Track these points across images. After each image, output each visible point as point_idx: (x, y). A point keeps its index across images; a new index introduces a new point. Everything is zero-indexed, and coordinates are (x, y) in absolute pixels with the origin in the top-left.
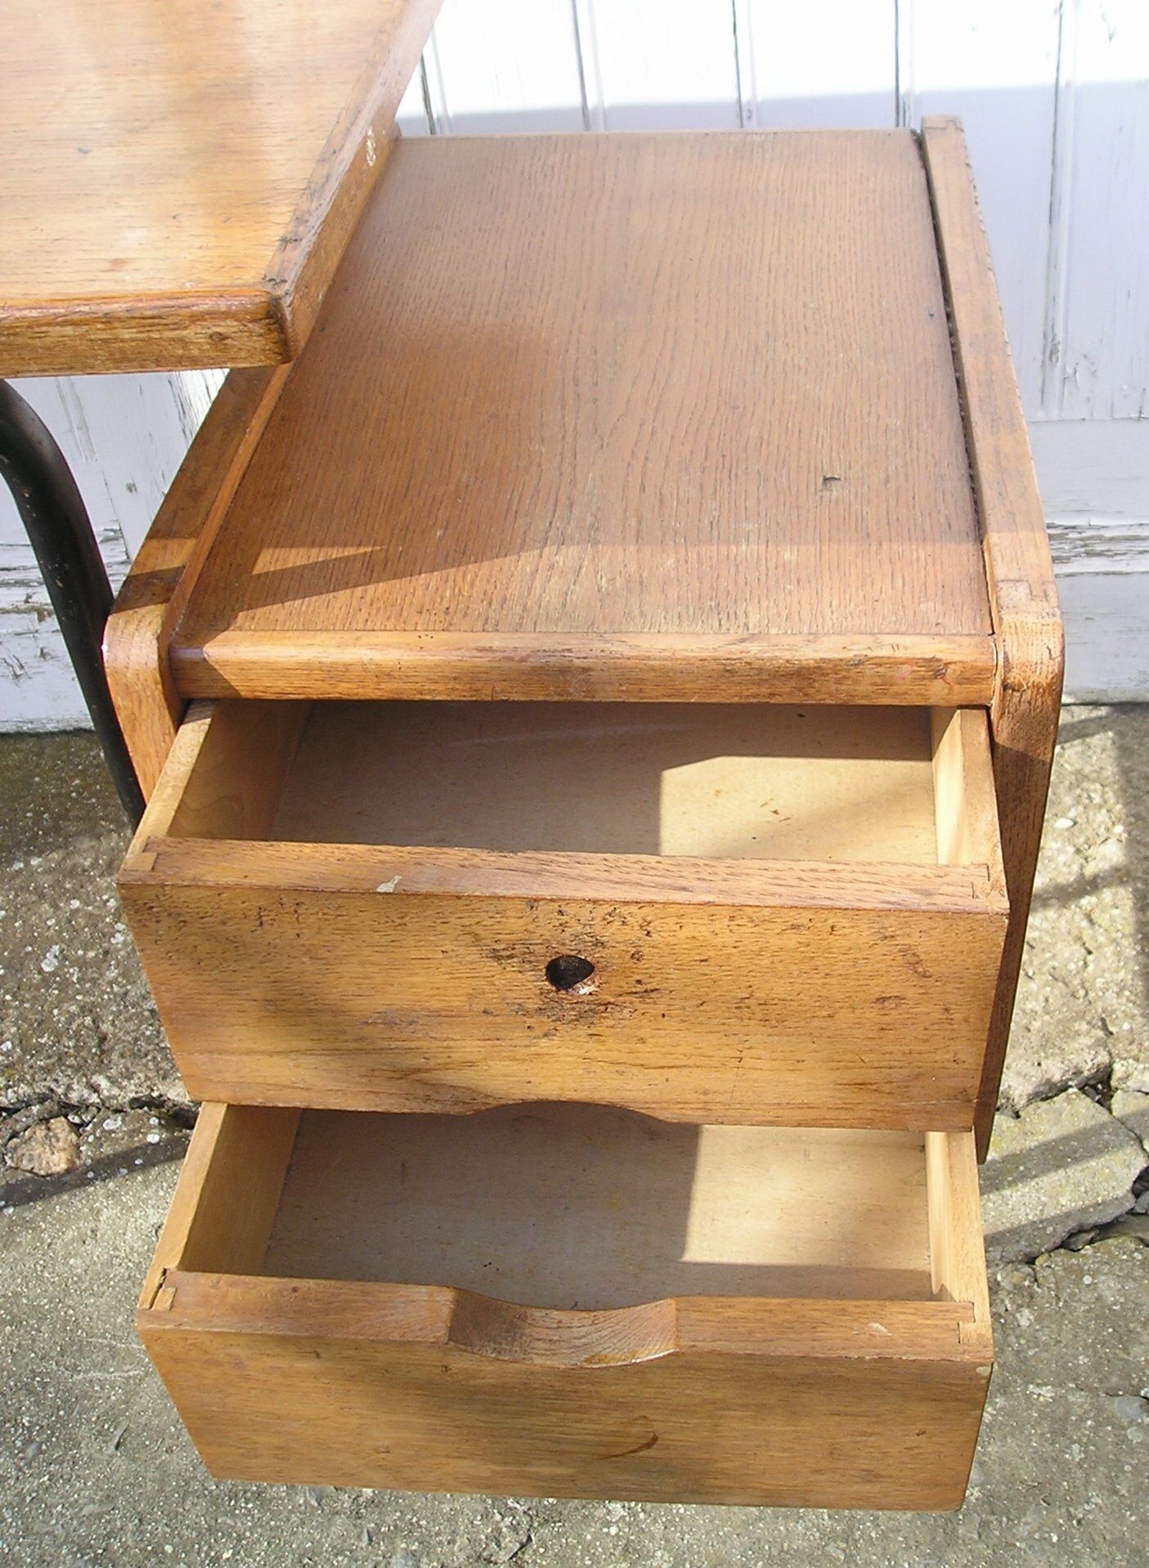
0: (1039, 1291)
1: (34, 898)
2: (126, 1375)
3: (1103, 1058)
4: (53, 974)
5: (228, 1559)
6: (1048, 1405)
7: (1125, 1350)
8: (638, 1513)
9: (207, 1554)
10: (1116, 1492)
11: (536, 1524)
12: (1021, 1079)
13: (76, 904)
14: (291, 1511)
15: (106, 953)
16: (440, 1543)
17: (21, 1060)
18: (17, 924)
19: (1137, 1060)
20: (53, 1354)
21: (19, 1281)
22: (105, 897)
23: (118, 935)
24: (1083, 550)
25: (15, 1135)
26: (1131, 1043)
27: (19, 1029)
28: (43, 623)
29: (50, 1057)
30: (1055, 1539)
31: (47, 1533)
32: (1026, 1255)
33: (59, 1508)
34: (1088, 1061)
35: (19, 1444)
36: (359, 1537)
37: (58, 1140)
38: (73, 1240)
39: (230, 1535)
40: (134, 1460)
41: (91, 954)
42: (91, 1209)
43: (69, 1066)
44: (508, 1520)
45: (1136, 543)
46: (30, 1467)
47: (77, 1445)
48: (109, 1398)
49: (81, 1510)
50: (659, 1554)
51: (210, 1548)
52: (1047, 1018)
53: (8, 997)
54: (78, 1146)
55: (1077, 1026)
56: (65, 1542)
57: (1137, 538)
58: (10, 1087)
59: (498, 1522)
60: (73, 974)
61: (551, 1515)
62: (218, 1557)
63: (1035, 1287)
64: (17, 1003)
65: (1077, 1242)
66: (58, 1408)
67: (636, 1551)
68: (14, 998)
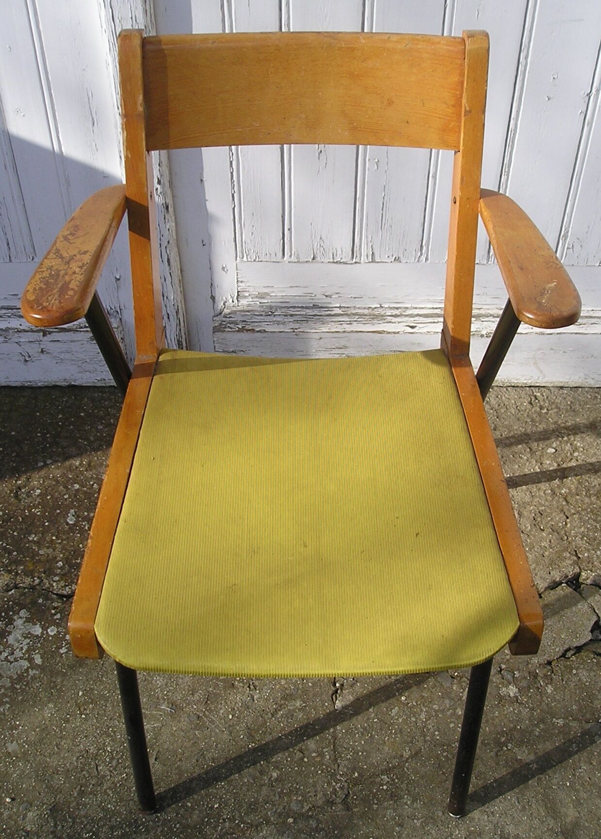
0: (555, 677)
1: (54, 483)
2: (152, 726)
3: (577, 570)
4: (74, 525)
5: (217, 808)
6: (561, 727)
7: (592, 702)
8: (395, 780)
9: (207, 806)
10: (591, 764)
11: (351, 786)
12: (542, 580)
13: (77, 486)
14: (242, 785)
16: (310, 796)
17: (70, 572)
18: (48, 497)
19: (591, 571)
20: (115, 717)
21: (92, 682)
22: (91, 483)
26: (589, 563)
27: (64, 555)
28: (45, 337)
30: (568, 784)
31: (131, 800)
32: (548, 661)
34: (571, 572)
35: (108, 760)
36: (274, 795)
39: (216, 797)
40: (165, 765)
41: (92, 515)
44: (339, 785)
46: (116, 771)
50: (406, 796)
51: (208, 803)
52: (551, 550)
53: (54, 538)
55: (565, 555)
58: (67, 586)
59: (334, 786)
60: (85, 525)
61: (356, 782)
62: (212, 807)
63: (553, 675)
64: (60, 541)
65: (569, 654)
66: (123, 743)
67: (396, 796)
68: (58, 538)
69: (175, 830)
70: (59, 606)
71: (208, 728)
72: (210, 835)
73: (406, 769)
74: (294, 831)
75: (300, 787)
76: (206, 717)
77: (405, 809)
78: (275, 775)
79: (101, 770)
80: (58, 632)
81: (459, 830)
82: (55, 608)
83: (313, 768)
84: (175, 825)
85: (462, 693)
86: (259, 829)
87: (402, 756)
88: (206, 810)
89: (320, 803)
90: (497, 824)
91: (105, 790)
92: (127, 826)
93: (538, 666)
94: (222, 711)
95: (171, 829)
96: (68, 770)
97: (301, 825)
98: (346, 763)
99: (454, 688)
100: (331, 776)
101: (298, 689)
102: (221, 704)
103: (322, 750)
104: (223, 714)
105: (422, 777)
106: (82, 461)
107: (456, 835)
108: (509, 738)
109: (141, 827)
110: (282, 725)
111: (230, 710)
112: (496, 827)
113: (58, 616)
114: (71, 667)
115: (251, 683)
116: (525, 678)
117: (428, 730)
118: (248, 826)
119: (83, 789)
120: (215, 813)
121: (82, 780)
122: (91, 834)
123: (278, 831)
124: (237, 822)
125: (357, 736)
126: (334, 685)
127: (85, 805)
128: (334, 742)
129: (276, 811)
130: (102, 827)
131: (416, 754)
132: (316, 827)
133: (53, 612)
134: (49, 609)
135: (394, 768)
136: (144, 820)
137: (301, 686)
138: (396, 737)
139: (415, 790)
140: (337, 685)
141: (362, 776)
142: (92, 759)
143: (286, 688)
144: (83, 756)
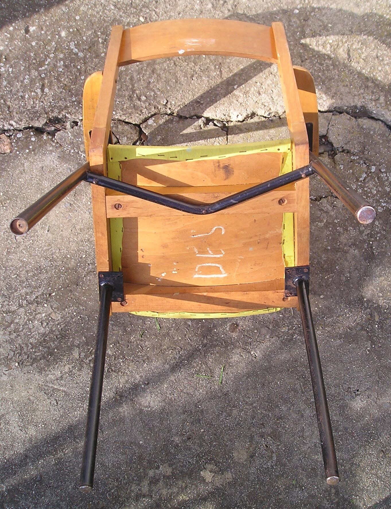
5: (84, 257)
9: (79, 257)
21: (7, 187)
31: (36, 255)
33: (37, 248)
37: (5, 142)
38: (19, 174)
39: (83, 251)
40: (53, 234)
42: (21, 163)
46: (26, 239)
47: (37, 231)
49: (43, 248)
51: (79, 255)
54: (11, 144)
56: (42, 257)
62: (82, 257)
71: (76, 211)
72: (82, 273)
76: (75, 204)
79: (17, 239)
84: (62, 268)
88: (78, 259)
91: (21, 250)
92: (35, 270)
94: (84, 200)
95: (59, 270)
102: (83, 195)
109: (43, 270)
111: (89, 199)
119: (9, 250)
120: (83, 260)
121: (8, 245)
122: (16, 275)
124: (96, 264)
127: (11, 260)
130: (21, 271)
136: (44, 266)
144: (7, 232)
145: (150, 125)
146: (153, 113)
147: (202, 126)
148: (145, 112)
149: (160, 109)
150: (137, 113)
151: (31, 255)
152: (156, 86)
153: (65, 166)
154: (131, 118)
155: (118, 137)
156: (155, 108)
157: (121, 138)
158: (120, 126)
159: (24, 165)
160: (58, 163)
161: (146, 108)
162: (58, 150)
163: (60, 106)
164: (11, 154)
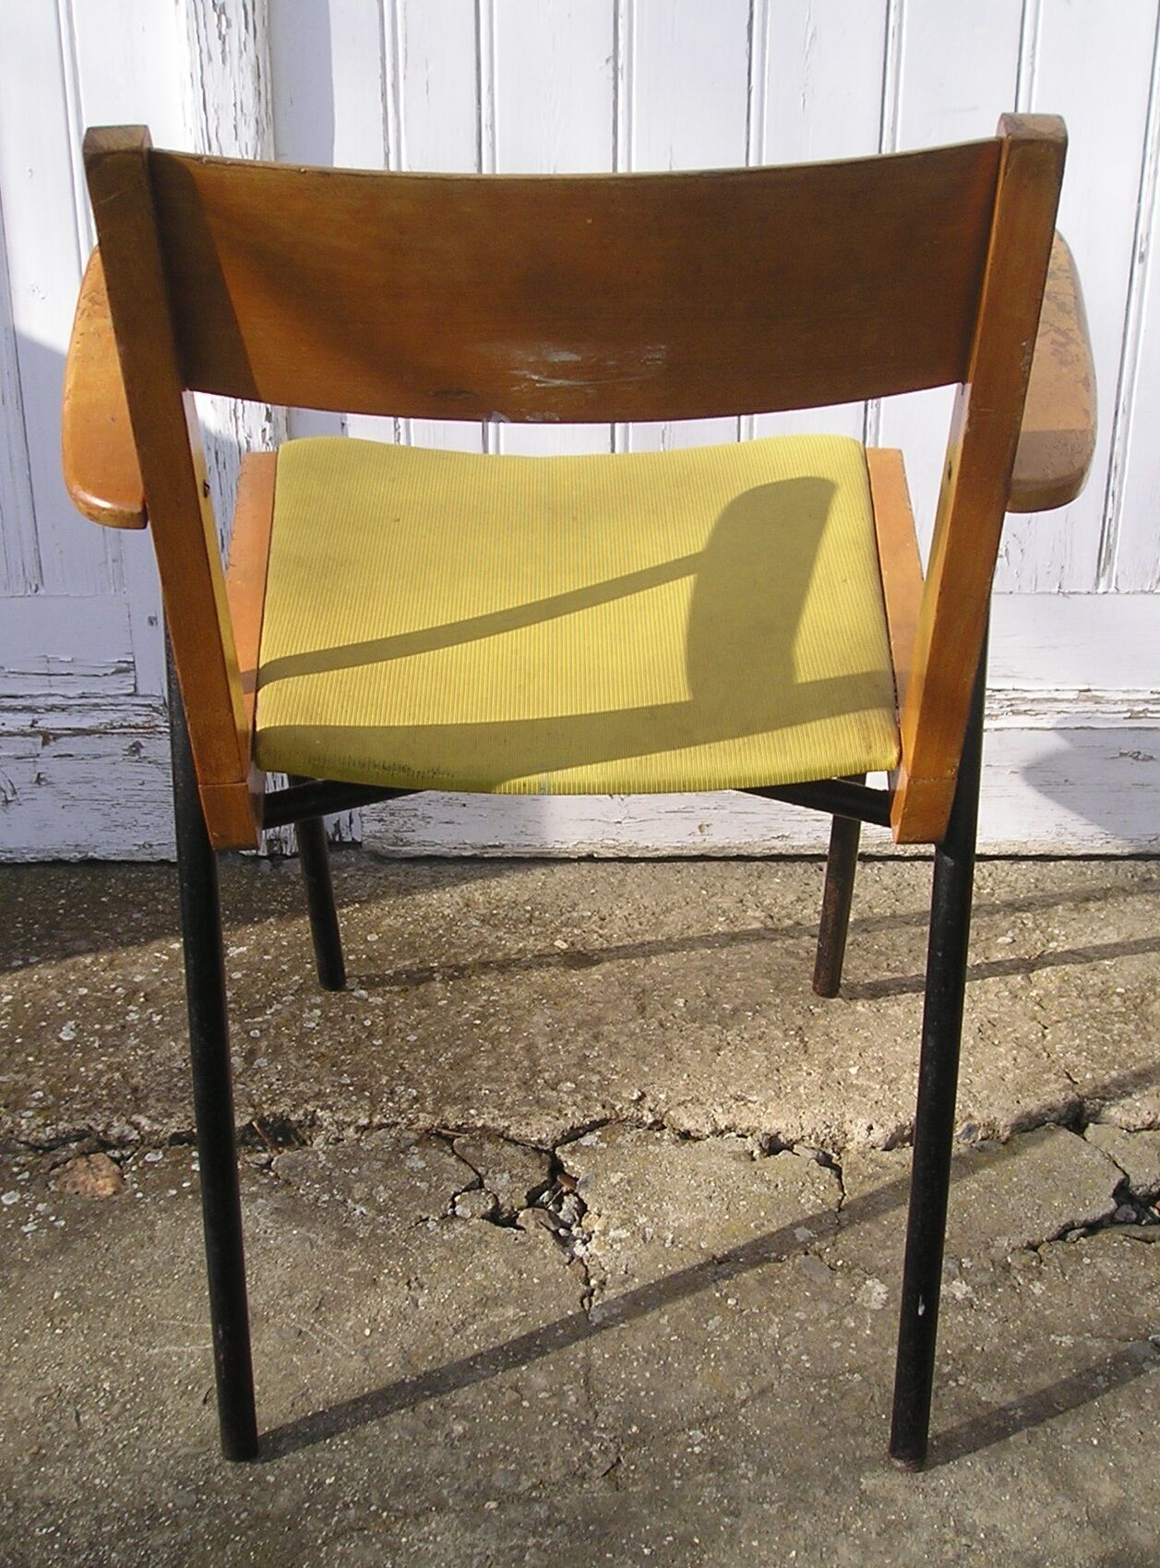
0: (1046, 1269)
1: (40, 986)
2: (202, 1348)
3: (1074, 1098)
4: (73, 1042)
5: (330, 1484)
6: (1070, 1349)
7: (1129, 1309)
8: (718, 1436)
9: (311, 1481)
10: (1142, 1408)
11: (623, 1449)
12: (1004, 1112)
13: (84, 991)
14: (388, 1445)
15: (123, 1027)
16: (535, 1465)
17: (56, 1105)
18: (27, 1006)
19: (1103, 1099)
20: (125, 1334)
21: (81, 1277)
22: (112, 986)
23: (132, 1014)
24: (1009, 709)
25: (55, 1166)
26: (1095, 1088)
27: (47, 1082)
29: (85, 1102)
30: (1095, 1442)
31: (145, 1471)
32: (1029, 1242)
33: (154, 1451)
34: (1061, 1100)
35: (102, 1404)
36: (457, 1462)
37: (100, 1170)
38: (130, 1245)
39: (330, 1466)
41: (109, 1027)
42: (145, 1221)
43: (105, 1109)
44: (596, 1446)
45: (1055, 704)
46: (117, 1421)
47: (164, 1403)
48: (189, 1365)
49: (176, 1452)
50: (743, 1464)
51: (312, 1476)
52: (1017, 1071)
53: (31, 1059)
54: (121, 1175)
55: (1045, 1076)
56: (165, 1477)
57: (1056, 700)
58: (48, 1125)
59: (587, 1448)
60: (94, 1042)
61: (635, 1442)
62: (321, 1484)
63: (1042, 1266)
64: (41, 1063)
65: (1072, 1235)
66: (138, 1376)
67: (720, 1464)
68: (37, 1059)
69: (237, 1522)
70: (29, 1162)
71: (318, 1352)
72: (315, 1531)
73: (740, 1418)
74: (498, 1524)
75: (512, 1449)
76: (316, 1332)
77: (743, 1486)
78: (459, 1429)
79: (85, 1421)
80: (20, 1199)
81: (862, 1520)
82: (18, 1165)
83: (541, 1417)
84: (238, 1515)
85: (854, 1292)
86: (422, 1519)
87: (732, 1397)
88: (306, 1488)
89: (557, 1476)
90: (947, 1508)
91: (92, 1455)
92: (131, 1516)
93: (1010, 1250)
94: (350, 1324)
95: (228, 1521)
96: (16, 1420)
97: (514, 1513)
98: (612, 1409)
99: (837, 1285)
100: (580, 1431)
101: (510, 1289)
102: (349, 1312)
103: (561, 1387)
104: (351, 1328)
105: (777, 1431)
106: (97, 959)
107: (857, 1529)
108: (960, 1367)
109: (164, 1519)
110: (476, 1347)
111: (367, 1321)
112: (944, 1514)
113: (26, 1175)
114: (43, 1254)
115: (413, 1279)
116: (985, 1270)
117: (786, 1353)
118: (397, 1514)
119: (44, 1451)
120: (325, 1493)
121: (43, 1437)
122: (53, 1528)
123: (464, 1523)
124: (373, 1508)
125: (635, 1364)
126: (587, 1282)
127: (45, 1479)
128: (586, 1375)
129: (459, 1488)
130: (78, 1517)
131: (763, 1392)
132: (548, 1517)
133: (15, 1169)
134: (8, 1166)
135: (716, 1417)
136: (170, 1505)
137: (516, 1284)
138: (717, 1366)
139: (763, 1453)
140: (593, 1282)
141: (649, 1433)
142: (68, 1402)
143: (485, 1288)
144: (50, 1397)
145: (587, 1146)
146: (596, 1118)
147: (757, 1152)
148: (573, 1114)
149: (621, 1109)
150: (548, 1114)
151: (124, 1471)
152: (607, 1064)
153: (295, 1232)
154: (527, 1124)
155: (480, 1170)
156: (604, 1107)
157: (490, 1174)
158: (488, 1146)
159: (153, 1224)
160: (270, 1224)
161: (575, 1104)
162: (279, 1194)
163: (300, 1092)
164: (116, 1198)
